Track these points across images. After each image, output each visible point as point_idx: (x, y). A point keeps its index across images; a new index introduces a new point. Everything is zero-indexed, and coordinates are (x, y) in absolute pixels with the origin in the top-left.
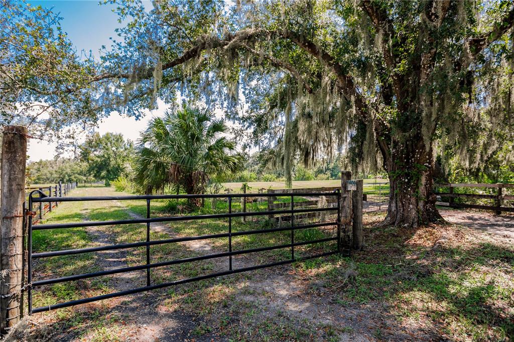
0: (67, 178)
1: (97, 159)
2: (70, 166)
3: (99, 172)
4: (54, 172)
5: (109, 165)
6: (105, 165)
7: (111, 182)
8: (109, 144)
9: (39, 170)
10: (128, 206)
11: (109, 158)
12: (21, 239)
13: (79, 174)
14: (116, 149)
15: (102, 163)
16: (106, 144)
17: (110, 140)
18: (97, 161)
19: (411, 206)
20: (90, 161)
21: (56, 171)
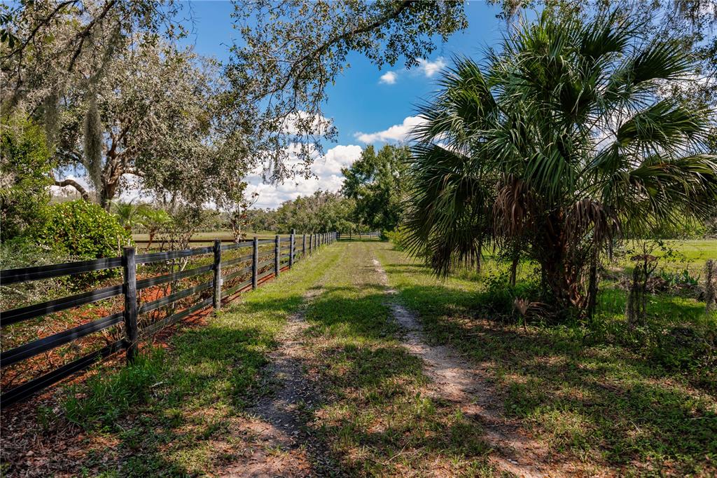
0: (330, 225)
1: (369, 192)
2: (335, 206)
3: (371, 215)
4: (313, 216)
5: (387, 202)
6: (380, 203)
7: (388, 234)
8: (389, 166)
9: (294, 213)
10: (399, 287)
11: (388, 190)
13: (347, 220)
14: (400, 173)
15: (376, 200)
16: (384, 166)
17: (390, 158)
18: (369, 195)
20: (360, 197)
21: (316, 215)
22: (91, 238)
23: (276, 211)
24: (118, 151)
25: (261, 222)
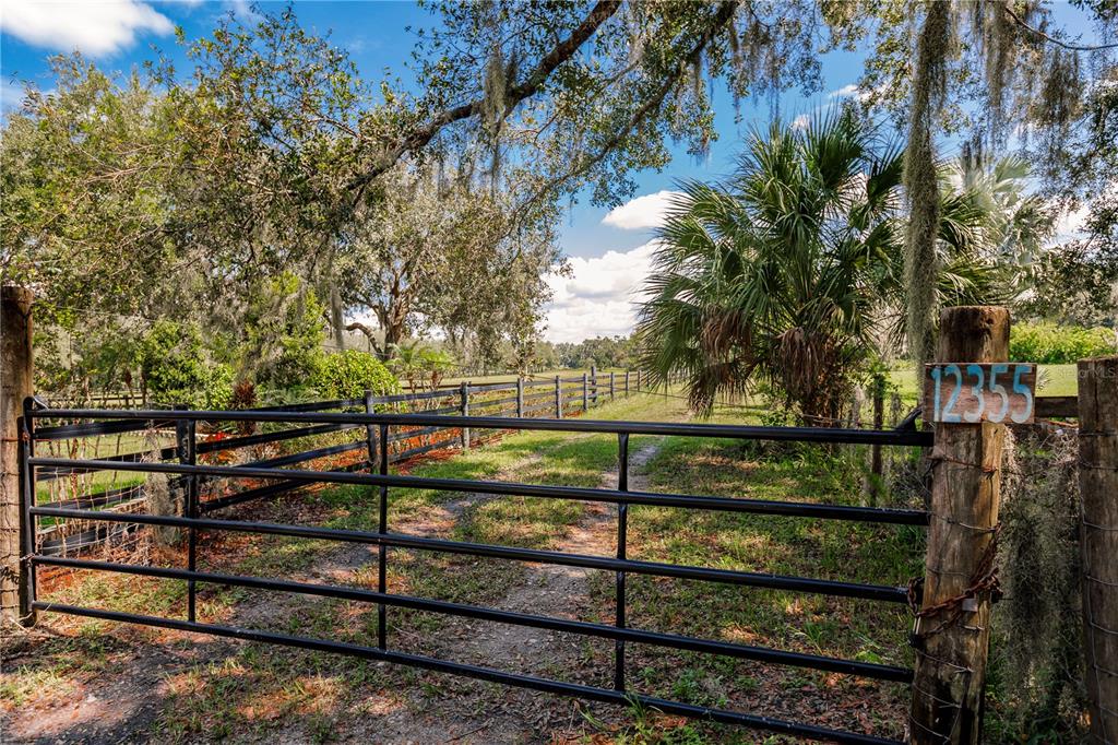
12: (16, 478)
22: (361, 384)
23: (628, 338)
24: (402, 288)
25: (607, 355)
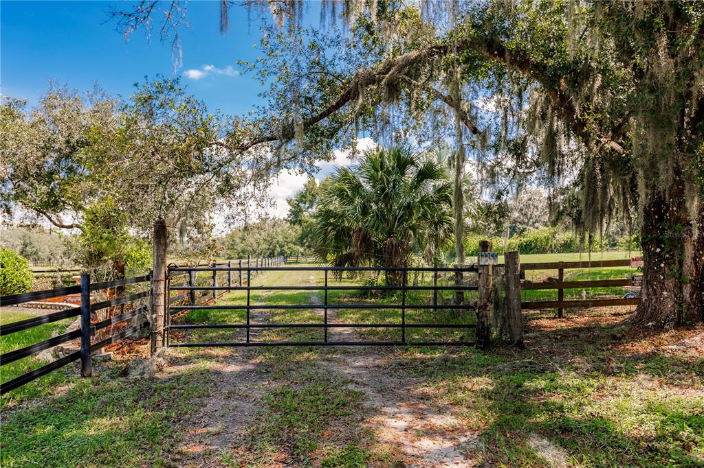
0: (278, 249)
1: (311, 219)
2: (282, 231)
4: (262, 242)
9: (243, 239)
12: (163, 295)
13: (294, 244)
18: (312, 223)
19: (665, 293)
20: (304, 224)
21: (265, 240)
23: (224, 237)
